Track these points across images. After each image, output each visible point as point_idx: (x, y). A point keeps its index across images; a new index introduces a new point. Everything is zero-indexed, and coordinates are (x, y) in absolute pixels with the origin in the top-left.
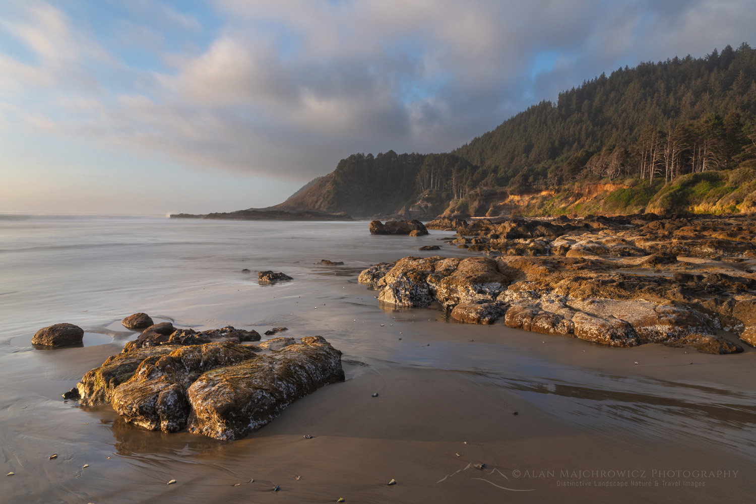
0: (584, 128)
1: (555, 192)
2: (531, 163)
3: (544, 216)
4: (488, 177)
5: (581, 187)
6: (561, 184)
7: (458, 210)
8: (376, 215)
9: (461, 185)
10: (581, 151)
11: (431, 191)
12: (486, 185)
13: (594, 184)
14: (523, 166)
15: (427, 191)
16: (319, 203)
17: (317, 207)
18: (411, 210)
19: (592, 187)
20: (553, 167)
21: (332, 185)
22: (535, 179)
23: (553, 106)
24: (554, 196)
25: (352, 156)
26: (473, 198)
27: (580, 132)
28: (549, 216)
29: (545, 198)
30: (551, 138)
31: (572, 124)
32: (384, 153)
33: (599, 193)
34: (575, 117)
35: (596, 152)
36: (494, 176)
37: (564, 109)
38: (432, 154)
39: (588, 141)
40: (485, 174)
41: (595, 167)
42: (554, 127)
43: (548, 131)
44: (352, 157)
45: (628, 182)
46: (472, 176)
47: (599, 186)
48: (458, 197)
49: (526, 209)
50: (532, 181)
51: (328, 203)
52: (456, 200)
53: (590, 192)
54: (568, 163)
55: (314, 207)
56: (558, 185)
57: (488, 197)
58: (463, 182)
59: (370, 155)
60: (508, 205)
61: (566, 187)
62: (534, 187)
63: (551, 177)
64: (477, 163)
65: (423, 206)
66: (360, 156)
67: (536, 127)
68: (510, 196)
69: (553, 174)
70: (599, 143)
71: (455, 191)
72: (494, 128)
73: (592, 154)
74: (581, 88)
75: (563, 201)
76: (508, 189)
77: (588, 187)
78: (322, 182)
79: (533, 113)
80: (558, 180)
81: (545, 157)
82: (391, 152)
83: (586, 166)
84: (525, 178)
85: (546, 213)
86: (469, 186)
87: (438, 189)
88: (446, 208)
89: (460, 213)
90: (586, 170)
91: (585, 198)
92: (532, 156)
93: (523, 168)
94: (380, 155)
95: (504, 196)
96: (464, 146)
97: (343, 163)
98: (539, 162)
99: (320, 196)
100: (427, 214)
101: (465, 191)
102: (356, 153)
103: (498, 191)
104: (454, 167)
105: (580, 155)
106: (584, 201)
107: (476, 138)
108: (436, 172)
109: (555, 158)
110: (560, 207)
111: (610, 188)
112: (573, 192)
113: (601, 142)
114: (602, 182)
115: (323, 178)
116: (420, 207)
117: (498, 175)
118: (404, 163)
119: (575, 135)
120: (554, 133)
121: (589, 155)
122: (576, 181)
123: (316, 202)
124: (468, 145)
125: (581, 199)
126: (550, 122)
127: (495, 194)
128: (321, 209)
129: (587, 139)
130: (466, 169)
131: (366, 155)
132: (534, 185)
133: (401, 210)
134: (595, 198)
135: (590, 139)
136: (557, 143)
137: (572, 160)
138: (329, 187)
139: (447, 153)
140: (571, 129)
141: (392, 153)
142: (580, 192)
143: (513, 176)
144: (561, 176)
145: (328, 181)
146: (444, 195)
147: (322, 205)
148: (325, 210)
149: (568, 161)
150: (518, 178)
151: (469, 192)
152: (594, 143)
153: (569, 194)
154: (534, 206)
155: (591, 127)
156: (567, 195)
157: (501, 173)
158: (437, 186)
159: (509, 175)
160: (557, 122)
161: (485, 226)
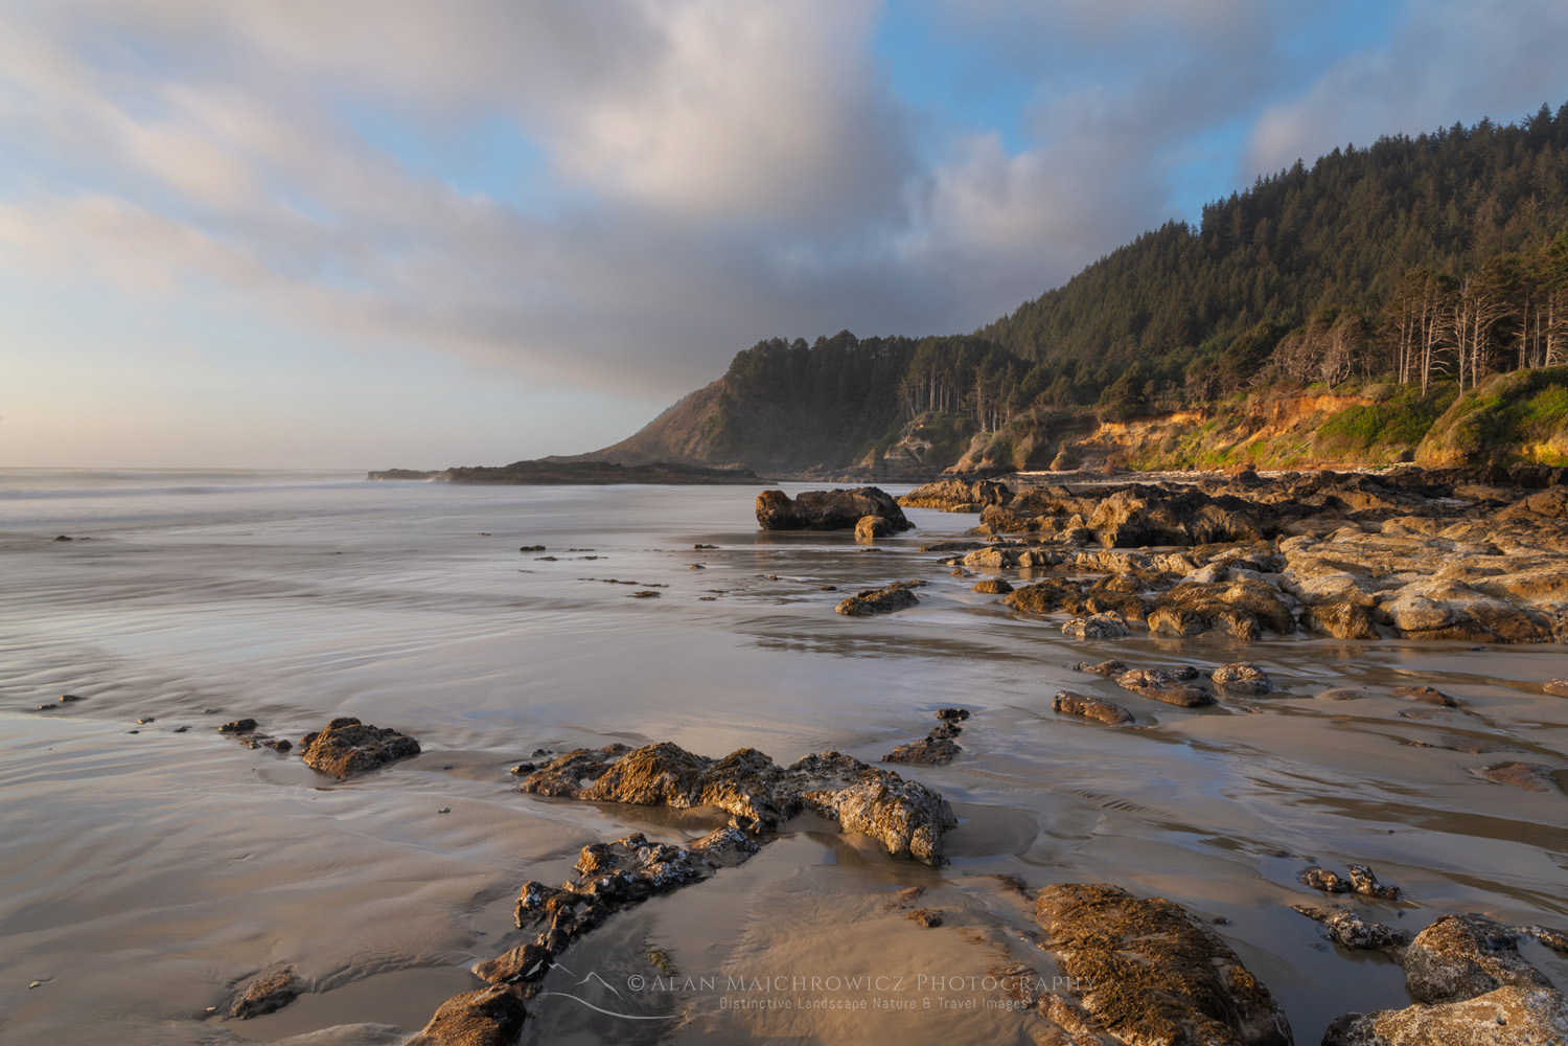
0: (1260, 275)
1: (1202, 416)
2: (1147, 354)
3: (1180, 468)
4: (1053, 385)
5: (1261, 403)
6: (1216, 398)
7: (990, 456)
8: (812, 469)
9: (996, 402)
10: (1259, 325)
11: (930, 417)
12: (1050, 401)
13: (1292, 397)
14: (1129, 361)
15: (922, 417)
16: (692, 444)
17: (687, 452)
18: (887, 456)
19: (1288, 404)
20: (1196, 362)
21: (720, 405)
22: (1158, 388)
23: (1190, 232)
24: (1199, 425)
25: (761, 343)
26: (1022, 429)
27: (1251, 287)
28: (1191, 467)
29: (1180, 430)
30: (1188, 301)
31: (1233, 269)
32: (829, 336)
33: (1302, 416)
34: (1240, 254)
35: (1294, 328)
36: (1065, 382)
37: (1215, 238)
38: (932, 337)
39: (1270, 304)
40: (1046, 379)
41: (1293, 359)
42: (1195, 277)
43: (1183, 285)
44: (763, 345)
45: (1371, 391)
46: (1020, 383)
47: (1303, 402)
48: (990, 429)
49: (1138, 453)
50: (1151, 393)
51: (712, 444)
52: (984, 435)
53: (1282, 415)
54: (1231, 352)
55: (682, 452)
56: (1210, 400)
57: (1054, 429)
58: (999, 395)
59: (801, 341)
60: (1099, 445)
61: (1229, 404)
62: (1157, 405)
63: (1193, 384)
64: (1029, 355)
65: (913, 449)
66: (779, 344)
67: (1156, 279)
68: (1102, 425)
69: (1197, 376)
70: (1294, 309)
71: (981, 414)
72: (1065, 281)
73: (1285, 331)
74: (1251, 193)
75: (1221, 435)
76: (1098, 411)
77: (1277, 404)
78: (699, 400)
79: (1149, 248)
80: (1208, 389)
81: (1176, 340)
82: (846, 335)
83: (1270, 358)
84: (1136, 385)
85: (1185, 461)
86: (1012, 404)
87: (947, 412)
88: (963, 453)
89: (994, 462)
90: (1272, 366)
91: (1272, 429)
92: (1149, 338)
93: (1130, 365)
94: (821, 340)
95: (1089, 424)
96: (1000, 321)
97: (743, 357)
98: (1163, 352)
99: (694, 429)
100: (923, 465)
101: (1004, 415)
102: (770, 339)
103: (1076, 415)
104: (979, 365)
105: (1256, 334)
106: (1269, 435)
107: (1026, 304)
108: (940, 376)
109: (1199, 343)
110: (1216, 448)
111: (1329, 405)
112: (1243, 416)
113: (1299, 306)
114: (1310, 391)
115: (700, 391)
116: (907, 450)
117: (1076, 380)
118: (873, 357)
119: (1241, 292)
120: (1196, 290)
121: (1277, 334)
122: (1250, 391)
123: (687, 442)
124: (1010, 318)
125: (1264, 431)
126: (1185, 267)
127: (1071, 420)
128: (697, 457)
129: (1267, 300)
130: (1006, 367)
131: (791, 342)
132: (1155, 400)
133: (867, 458)
134: (1294, 427)
135: (1274, 302)
136: (1202, 311)
137: (1239, 344)
138: (713, 409)
139: (965, 334)
140: (1231, 281)
141: (846, 337)
142: (1259, 414)
143: (1109, 382)
144: (1216, 381)
145: (710, 398)
146: (958, 424)
147: (699, 449)
148: (704, 458)
149: (1230, 348)
150: (1119, 385)
151: (1012, 417)
152: (1283, 309)
153: (1235, 420)
154: (1156, 447)
155: (1277, 275)
156: (1230, 421)
157: (1081, 377)
158: (944, 405)
159: (1101, 380)
160: (1200, 265)
161: (1054, 502)
